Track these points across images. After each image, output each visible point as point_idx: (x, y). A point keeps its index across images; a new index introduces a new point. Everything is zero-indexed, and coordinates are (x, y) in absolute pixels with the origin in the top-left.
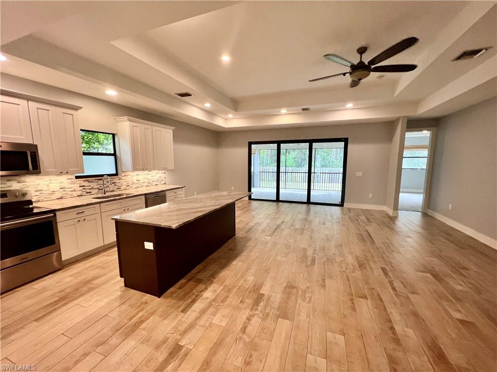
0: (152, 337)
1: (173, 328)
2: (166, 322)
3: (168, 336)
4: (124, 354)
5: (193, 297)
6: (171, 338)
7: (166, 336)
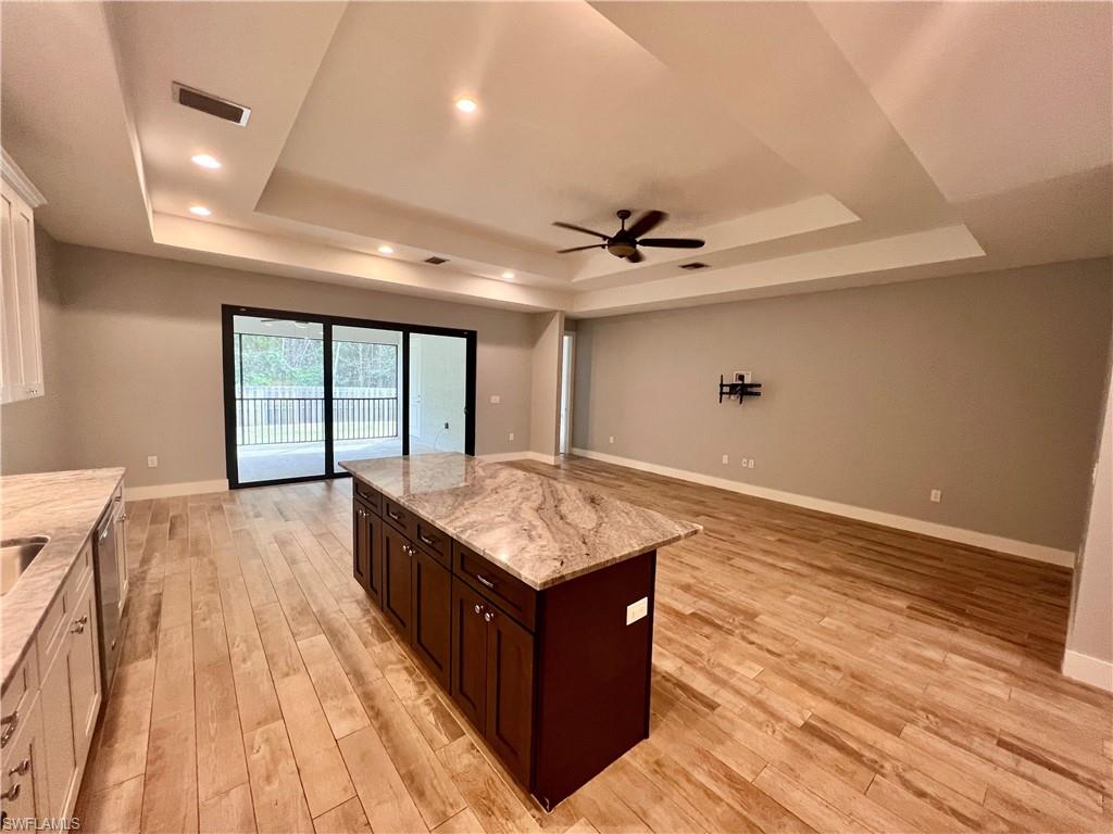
0: (782, 763)
1: (760, 729)
2: (739, 735)
3: (780, 738)
4: (826, 810)
5: (669, 685)
6: (786, 734)
7: (781, 742)
